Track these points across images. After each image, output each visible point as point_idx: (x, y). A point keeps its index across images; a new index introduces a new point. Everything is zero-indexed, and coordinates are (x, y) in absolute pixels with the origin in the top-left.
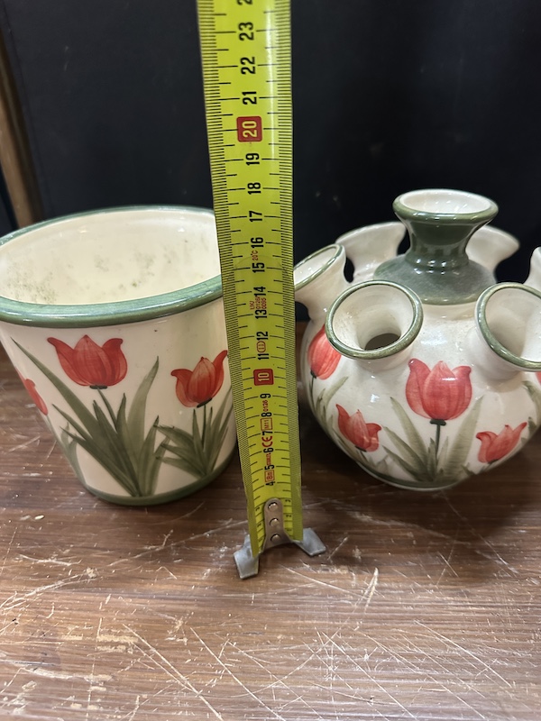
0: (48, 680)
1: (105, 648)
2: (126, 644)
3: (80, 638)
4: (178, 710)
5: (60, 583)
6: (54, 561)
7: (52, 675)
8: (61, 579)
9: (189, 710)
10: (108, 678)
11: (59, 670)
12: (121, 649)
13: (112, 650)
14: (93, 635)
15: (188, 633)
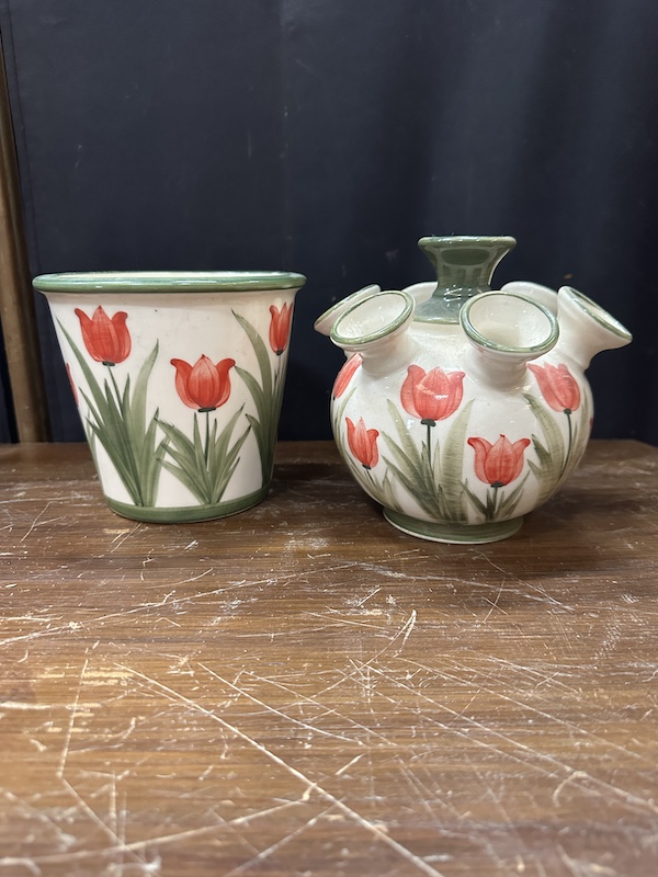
0: (19, 711)
1: (92, 682)
2: (119, 679)
3: (62, 676)
4: (184, 726)
5: (36, 634)
6: (29, 618)
7: (25, 706)
8: (37, 631)
9: (198, 726)
10: (96, 705)
11: (34, 701)
12: (111, 682)
13: (102, 683)
14: (78, 672)
15: (195, 668)
